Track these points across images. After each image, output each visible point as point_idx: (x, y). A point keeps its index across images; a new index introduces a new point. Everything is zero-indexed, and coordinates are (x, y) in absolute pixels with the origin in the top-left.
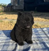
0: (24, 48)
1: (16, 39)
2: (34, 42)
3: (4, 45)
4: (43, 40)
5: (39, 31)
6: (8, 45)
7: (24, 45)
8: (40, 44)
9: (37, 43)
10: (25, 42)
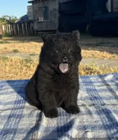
0: (58, 123)
1: (38, 100)
2: (82, 109)
3: (10, 117)
4: (104, 105)
5: (94, 82)
6: (20, 117)
7: (59, 118)
8: (99, 114)
9: (90, 113)
10: (60, 110)
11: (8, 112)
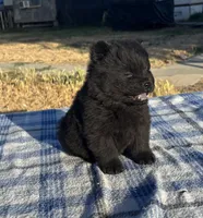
11: (37, 171)
